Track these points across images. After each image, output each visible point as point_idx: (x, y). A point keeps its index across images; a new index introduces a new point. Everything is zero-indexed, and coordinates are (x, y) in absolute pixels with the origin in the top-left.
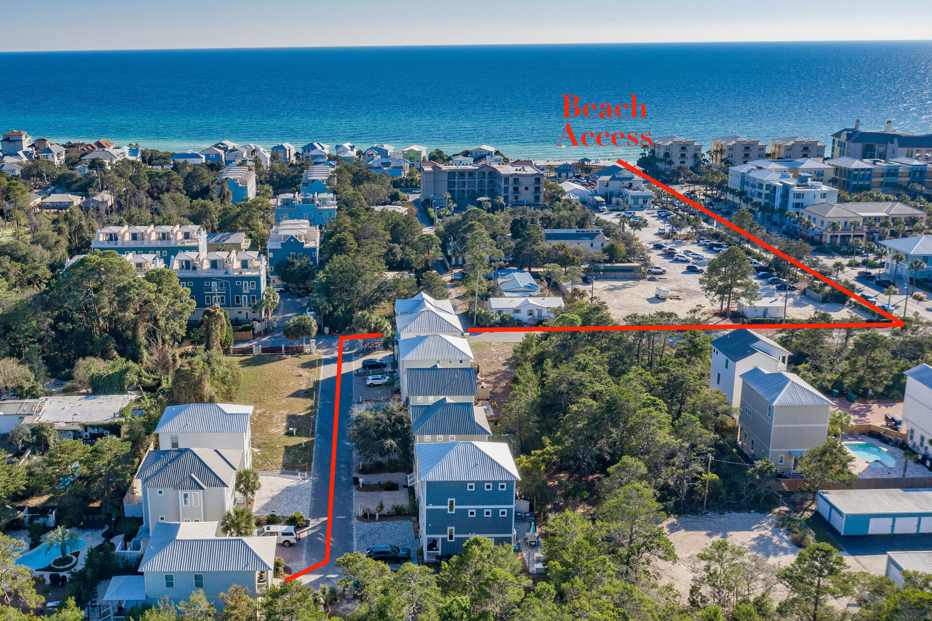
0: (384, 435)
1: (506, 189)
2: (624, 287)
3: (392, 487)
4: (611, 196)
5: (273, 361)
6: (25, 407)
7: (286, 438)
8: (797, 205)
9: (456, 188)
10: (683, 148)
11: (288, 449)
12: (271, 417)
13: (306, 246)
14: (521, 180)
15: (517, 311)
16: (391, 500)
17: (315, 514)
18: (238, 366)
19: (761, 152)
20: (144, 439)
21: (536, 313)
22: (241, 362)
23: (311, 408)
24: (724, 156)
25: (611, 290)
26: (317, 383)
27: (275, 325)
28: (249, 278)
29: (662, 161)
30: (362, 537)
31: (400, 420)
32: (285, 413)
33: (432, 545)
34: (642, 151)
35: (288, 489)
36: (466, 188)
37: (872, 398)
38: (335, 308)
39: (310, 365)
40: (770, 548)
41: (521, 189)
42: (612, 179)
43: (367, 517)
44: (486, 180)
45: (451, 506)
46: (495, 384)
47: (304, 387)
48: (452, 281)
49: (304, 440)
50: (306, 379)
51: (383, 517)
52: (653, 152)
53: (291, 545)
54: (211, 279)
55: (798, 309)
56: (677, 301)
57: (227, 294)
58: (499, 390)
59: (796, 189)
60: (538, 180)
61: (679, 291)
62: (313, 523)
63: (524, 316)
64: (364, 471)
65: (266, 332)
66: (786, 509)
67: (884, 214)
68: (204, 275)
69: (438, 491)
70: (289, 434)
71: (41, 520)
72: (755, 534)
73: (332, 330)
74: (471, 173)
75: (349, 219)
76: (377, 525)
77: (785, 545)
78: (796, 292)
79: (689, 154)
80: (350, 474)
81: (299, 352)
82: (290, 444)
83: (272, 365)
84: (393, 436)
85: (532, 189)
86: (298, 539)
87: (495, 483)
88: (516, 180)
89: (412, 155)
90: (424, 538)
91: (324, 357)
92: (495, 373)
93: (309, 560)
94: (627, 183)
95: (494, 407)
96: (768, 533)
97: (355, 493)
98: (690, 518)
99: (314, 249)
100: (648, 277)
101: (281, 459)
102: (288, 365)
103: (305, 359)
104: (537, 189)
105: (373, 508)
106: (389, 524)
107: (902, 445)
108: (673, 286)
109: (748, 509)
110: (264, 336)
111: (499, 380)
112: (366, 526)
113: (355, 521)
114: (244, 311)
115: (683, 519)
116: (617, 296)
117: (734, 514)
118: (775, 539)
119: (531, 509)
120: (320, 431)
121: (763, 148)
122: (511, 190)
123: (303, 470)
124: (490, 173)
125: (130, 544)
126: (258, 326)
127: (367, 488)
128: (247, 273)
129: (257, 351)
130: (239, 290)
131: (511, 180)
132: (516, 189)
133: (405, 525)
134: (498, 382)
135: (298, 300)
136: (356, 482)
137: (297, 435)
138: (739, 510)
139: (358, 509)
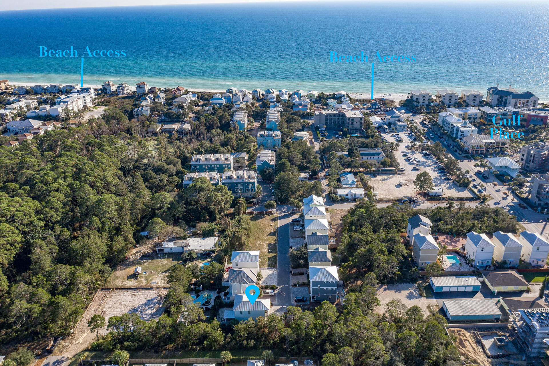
0: (300, 259)
1: (348, 123)
2: (388, 179)
3: (302, 274)
4: (391, 124)
5: (262, 218)
6: (183, 244)
7: (268, 254)
8: (461, 135)
9: (329, 121)
10: (424, 96)
11: (269, 258)
12: (263, 245)
13: (271, 164)
14: (354, 119)
15: (347, 195)
16: (302, 279)
17: (279, 285)
18: (249, 221)
19: (457, 98)
20: (224, 257)
21: (354, 196)
22: (250, 218)
23: (275, 240)
24: (441, 100)
25: (383, 180)
26: (277, 229)
27: (261, 199)
28: (251, 183)
29: (415, 102)
30: (293, 293)
31: (305, 254)
32: (267, 242)
33: (313, 297)
34: (408, 95)
35: (270, 275)
36: (333, 121)
37: (461, 235)
38: (282, 195)
39: (274, 220)
40: (412, 296)
41: (355, 123)
42: (392, 117)
43: (295, 285)
44: (341, 118)
45: (319, 287)
46: (337, 229)
47: (273, 231)
48: (325, 176)
49: (274, 254)
50: (272, 227)
51: (300, 285)
52: (412, 97)
53: (272, 296)
54: (237, 183)
55: (450, 190)
56: (406, 187)
57: (243, 188)
58: (338, 232)
59: (461, 129)
60: (361, 119)
61: (408, 181)
62: (279, 287)
63: (349, 197)
64: (293, 268)
65: (258, 203)
66: (421, 282)
67: (493, 141)
68: (235, 181)
69: (315, 283)
70: (269, 252)
71: (198, 288)
72: (409, 292)
73: (281, 203)
74: (335, 115)
75: (286, 150)
76: (297, 288)
77: (417, 295)
78: (451, 181)
79: (426, 99)
80: (289, 269)
81: (270, 214)
82: (270, 257)
83: (261, 220)
84: (303, 259)
85: (359, 123)
86: (275, 294)
87: (332, 281)
88: (352, 120)
89: (311, 95)
90: (311, 295)
91: (279, 215)
92: (337, 224)
93: (278, 302)
94: (397, 119)
95: (336, 240)
96: (413, 291)
97: (291, 276)
98: (391, 286)
99: (273, 165)
100: (398, 173)
101: (267, 263)
102: (266, 220)
103: (273, 217)
104: (361, 123)
105: (296, 282)
106: (301, 288)
107: (464, 257)
108: (406, 178)
109: (409, 282)
110: (257, 205)
111: (338, 227)
112: (295, 289)
113: (291, 287)
114: (250, 194)
115: (389, 286)
116: (385, 184)
117: (405, 284)
118: (415, 293)
119: (344, 283)
120: (279, 250)
121: (457, 96)
122: (350, 123)
123: (274, 267)
124: (342, 115)
125: (227, 297)
126: (255, 200)
127: (295, 274)
128: (251, 181)
129: (255, 213)
130: (248, 187)
131: (350, 120)
132: (353, 123)
133: (305, 288)
134: (338, 229)
135: (268, 186)
136: (291, 272)
137: (272, 253)
138: (406, 283)
139: (292, 283)
